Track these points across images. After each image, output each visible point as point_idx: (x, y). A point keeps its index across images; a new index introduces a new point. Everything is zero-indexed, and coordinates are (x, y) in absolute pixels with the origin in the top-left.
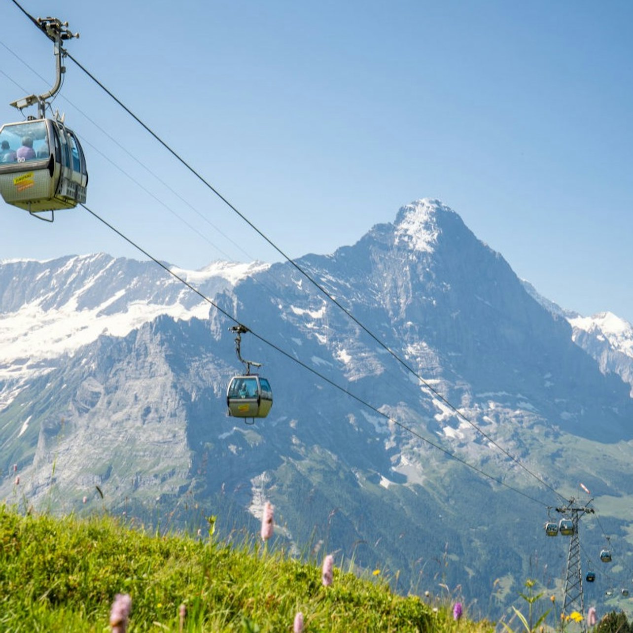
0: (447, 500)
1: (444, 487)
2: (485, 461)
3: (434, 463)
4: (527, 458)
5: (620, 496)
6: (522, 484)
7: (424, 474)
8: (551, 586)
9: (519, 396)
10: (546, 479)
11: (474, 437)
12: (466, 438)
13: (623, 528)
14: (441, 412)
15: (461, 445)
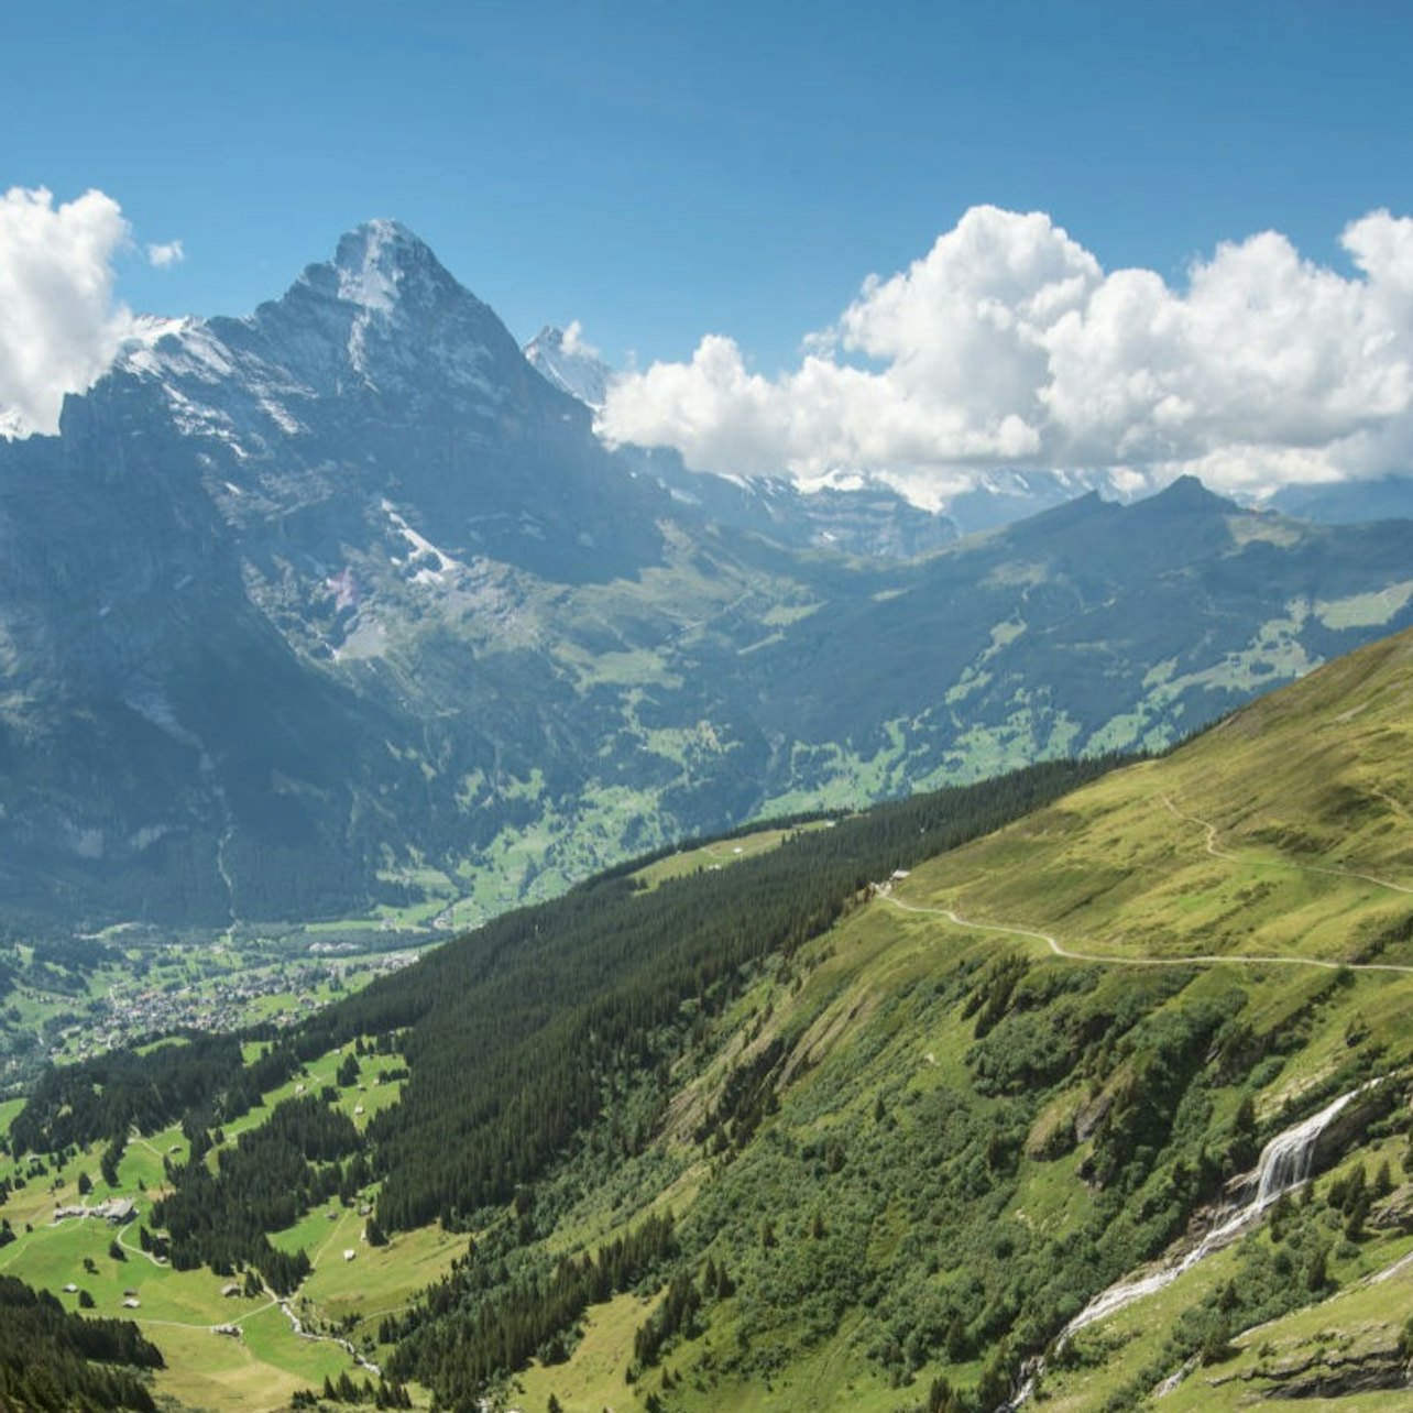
0: (412, 674)
1: (409, 658)
2: (468, 615)
3: (402, 623)
4: (523, 607)
5: (628, 650)
6: (511, 645)
7: (387, 640)
8: (525, 779)
9: (526, 516)
10: (541, 635)
11: (456, 583)
12: (448, 584)
13: (621, 696)
14: (415, 549)
15: (440, 595)
